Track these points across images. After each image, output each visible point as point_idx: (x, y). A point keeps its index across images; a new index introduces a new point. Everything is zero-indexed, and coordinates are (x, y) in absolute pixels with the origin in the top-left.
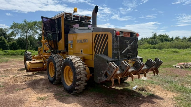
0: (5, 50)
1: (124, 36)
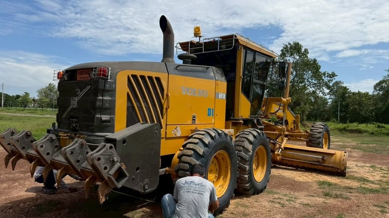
0: (380, 124)
1: (78, 79)
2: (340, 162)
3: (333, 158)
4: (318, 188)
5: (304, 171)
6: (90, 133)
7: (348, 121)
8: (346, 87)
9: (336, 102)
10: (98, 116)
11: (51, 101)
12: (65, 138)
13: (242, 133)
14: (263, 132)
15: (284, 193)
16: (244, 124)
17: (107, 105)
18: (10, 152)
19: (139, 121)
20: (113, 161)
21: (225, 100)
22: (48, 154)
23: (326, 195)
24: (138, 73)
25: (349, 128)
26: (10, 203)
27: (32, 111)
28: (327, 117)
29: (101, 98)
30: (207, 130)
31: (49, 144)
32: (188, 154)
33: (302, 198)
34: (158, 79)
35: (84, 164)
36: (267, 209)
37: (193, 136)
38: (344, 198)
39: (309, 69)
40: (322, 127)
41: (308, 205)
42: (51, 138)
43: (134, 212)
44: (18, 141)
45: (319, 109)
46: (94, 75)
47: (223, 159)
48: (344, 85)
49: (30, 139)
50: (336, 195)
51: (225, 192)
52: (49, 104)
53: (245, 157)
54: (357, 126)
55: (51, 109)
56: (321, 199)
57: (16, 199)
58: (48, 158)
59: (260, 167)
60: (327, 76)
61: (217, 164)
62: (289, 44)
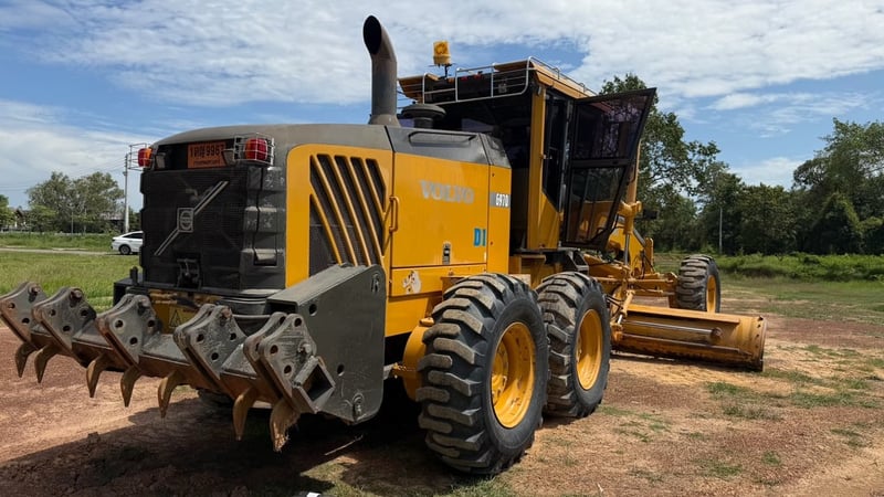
0: (808, 256)
1: (190, 165)
2: (751, 339)
3: (735, 332)
4: (710, 398)
5: (672, 363)
6: (227, 291)
7: (742, 250)
8: (734, 176)
9: (713, 208)
10: (249, 250)
11: (60, 214)
12: (169, 302)
13: (551, 282)
14: (595, 278)
15: (641, 413)
16: (546, 263)
17: (269, 225)
18: (29, 338)
19: (336, 262)
20: (304, 353)
21: (509, 210)
22: (134, 341)
23: (731, 413)
24: (332, 151)
25: (744, 266)
26: (25, 458)
27: (20, 240)
28: (694, 243)
29: (253, 208)
30: (486, 279)
31: (135, 316)
32: (449, 332)
33: (681, 423)
34: (372, 164)
35: (228, 361)
36: (613, 447)
37: (457, 292)
38: (768, 418)
39: (658, 137)
40: (705, 264)
41: (697, 435)
42: (140, 304)
43: (323, 466)
44: (54, 313)
45: (676, 224)
46: (236, 156)
47: (517, 341)
48: (730, 172)
49: (81, 307)
50: (752, 412)
51: (526, 414)
52: (56, 222)
53: (560, 336)
54: (760, 261)
55: (62, 233)
56: (721, 422)
57: (39, 449)
58: (134, 351)
59: (588, 357)
60: (699, 152)
61: (506, 354)
62: (617, 80)
